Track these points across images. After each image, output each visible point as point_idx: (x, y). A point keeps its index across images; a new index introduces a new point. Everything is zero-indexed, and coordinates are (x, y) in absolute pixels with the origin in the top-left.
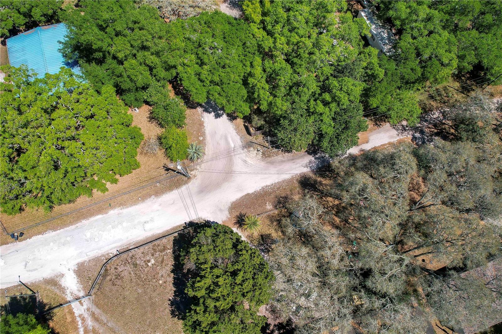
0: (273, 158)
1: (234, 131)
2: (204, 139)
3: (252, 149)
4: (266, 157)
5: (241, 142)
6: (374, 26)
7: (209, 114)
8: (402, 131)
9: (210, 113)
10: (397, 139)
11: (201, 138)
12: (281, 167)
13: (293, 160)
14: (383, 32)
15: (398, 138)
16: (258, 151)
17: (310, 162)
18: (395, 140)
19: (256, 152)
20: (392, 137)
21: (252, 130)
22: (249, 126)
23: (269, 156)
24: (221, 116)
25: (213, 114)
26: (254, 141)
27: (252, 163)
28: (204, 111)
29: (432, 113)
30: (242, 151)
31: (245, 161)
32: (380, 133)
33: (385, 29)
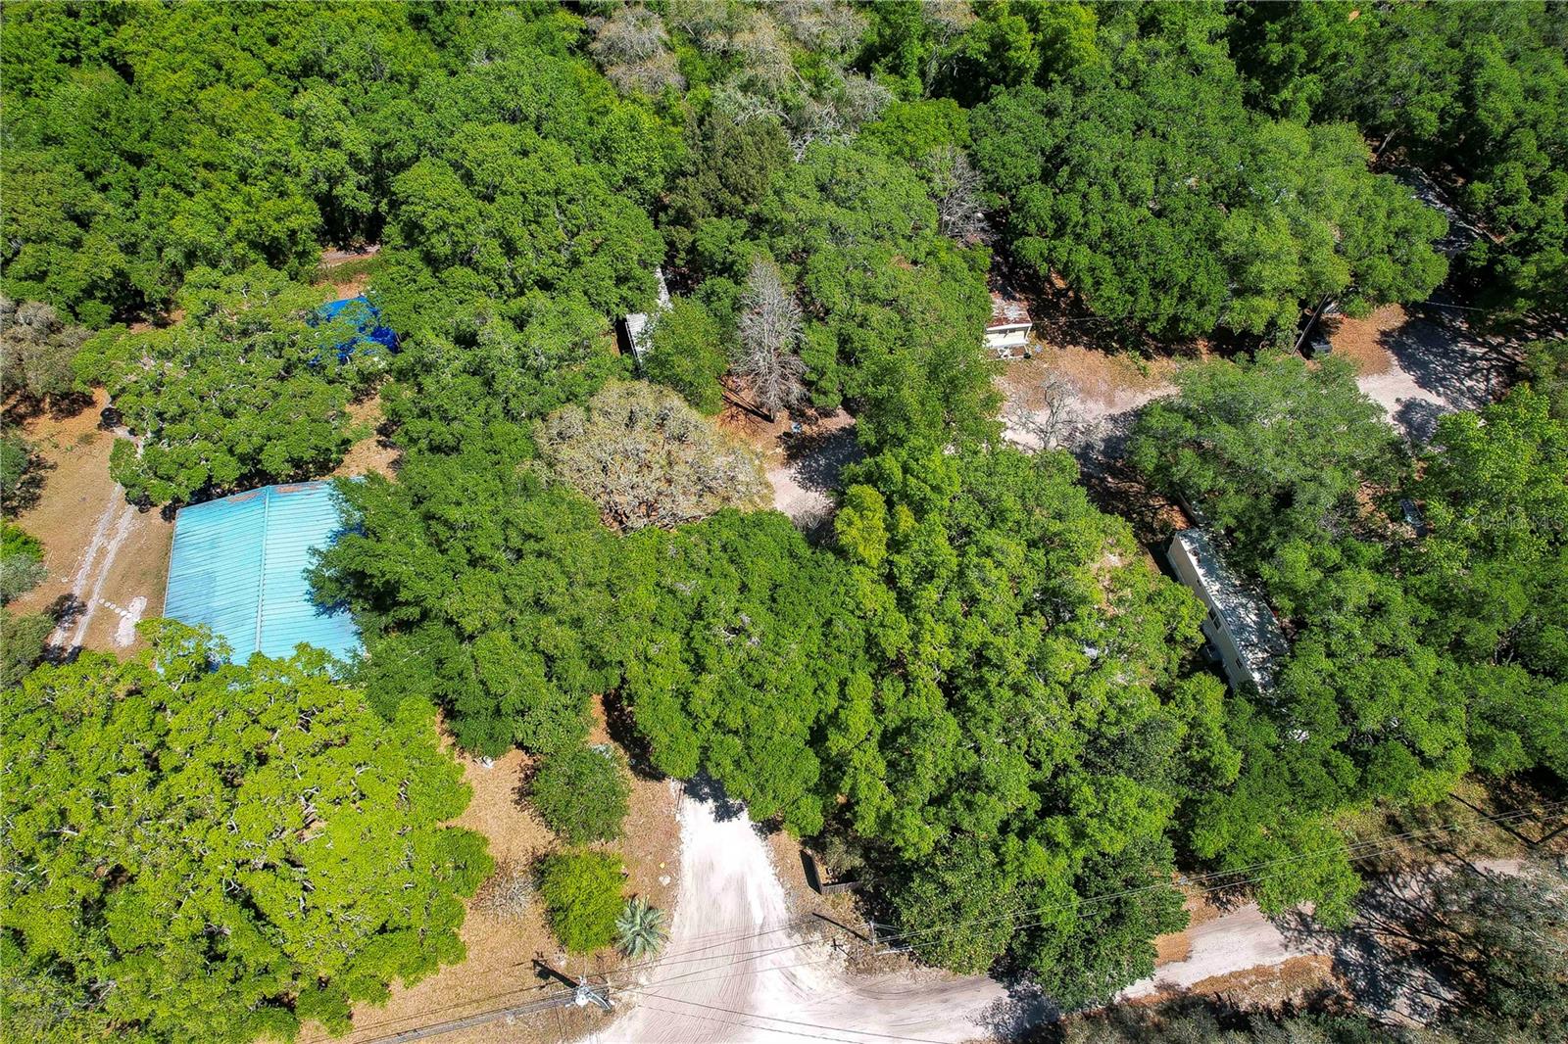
0: (880, 977)
1: (770, 870)
2: (673, 885)
3: (817, 936)
4: (859, 971)
5: (788, 908)
6: (1217, 586)
7: (698, 804)
8: (1300, 932)
9: (702, 800)
10: (1283, 959)
11: (666, 881)
12: (904, 1012)
13: (943, 990)
14: (1245, 606)
15: (1287, 956)
16: (835, 946)
17: (997, 1007)
18: (1277, 959)
19: (828, 948)
20: (1265, 949)
21: (823, 874)
22: (816, 858)
23: (869, 970)
24: (735, 814)
25: (710, 804)
26: (827, 911)
27: (814, 987)
28: (685, 791)
29: (1399, 881)
30: (787, 942)
31: (792, 978)
32: (1225, 928)
33: (1250, 597)
